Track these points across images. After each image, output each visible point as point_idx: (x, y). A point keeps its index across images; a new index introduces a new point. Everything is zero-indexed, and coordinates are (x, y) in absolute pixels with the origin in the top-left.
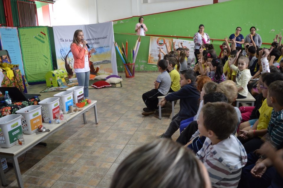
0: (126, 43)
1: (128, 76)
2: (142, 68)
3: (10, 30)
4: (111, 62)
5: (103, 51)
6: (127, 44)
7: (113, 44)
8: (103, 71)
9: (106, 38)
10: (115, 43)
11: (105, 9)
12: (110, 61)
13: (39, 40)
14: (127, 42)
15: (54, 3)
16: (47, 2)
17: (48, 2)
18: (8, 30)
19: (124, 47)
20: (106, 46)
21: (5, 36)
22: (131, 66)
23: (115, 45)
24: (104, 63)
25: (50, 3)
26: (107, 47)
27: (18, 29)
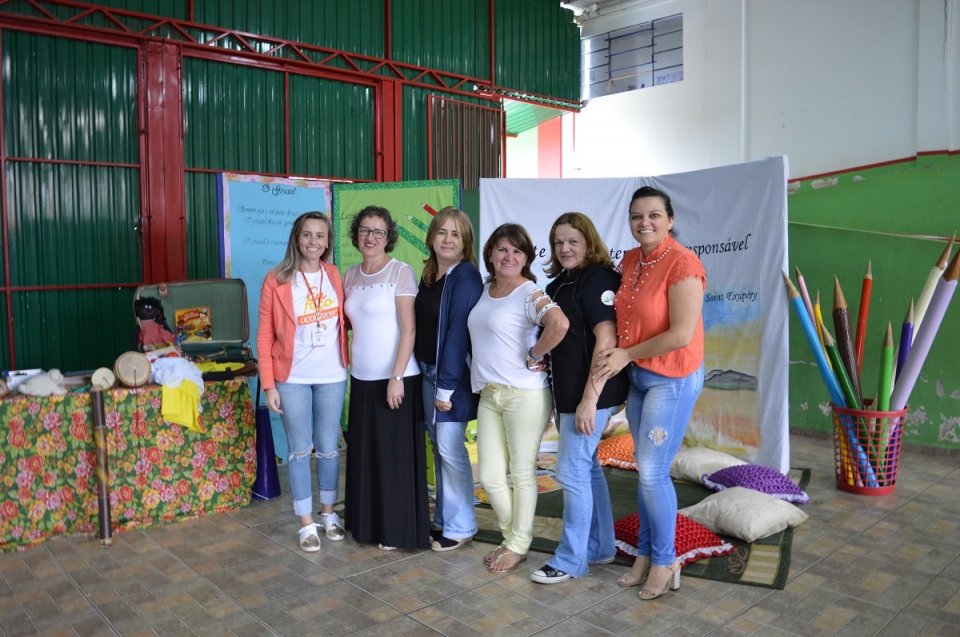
0: (866, 281)
1: (851, 482)
2: (952, 433)
3: (291, 192)
4: (756, 384)
5: (720, 320)
6: (870, 285)
7: (781, 282)
8: (709, 428)
9: (740, 246)
10: (794, 275)
11: (784, 126)
12: (754, 378)
13: (413, 243)
14: (870, 276)
15: (583, 110)
16: (552, 105)
17: (559, 106)
18: (278, 189)
19: (843, 304)
20: (738, 290)
21: (254, 216)
22: (878, 428)
23: (788, 288)
24: (717, 384)
25: (566, 108)
26: (743, 296)
27: (332, 189)
